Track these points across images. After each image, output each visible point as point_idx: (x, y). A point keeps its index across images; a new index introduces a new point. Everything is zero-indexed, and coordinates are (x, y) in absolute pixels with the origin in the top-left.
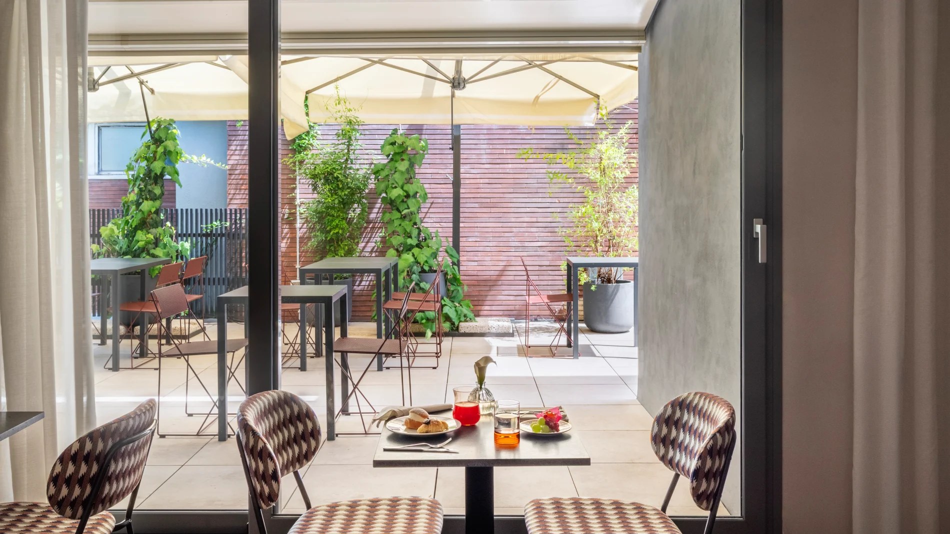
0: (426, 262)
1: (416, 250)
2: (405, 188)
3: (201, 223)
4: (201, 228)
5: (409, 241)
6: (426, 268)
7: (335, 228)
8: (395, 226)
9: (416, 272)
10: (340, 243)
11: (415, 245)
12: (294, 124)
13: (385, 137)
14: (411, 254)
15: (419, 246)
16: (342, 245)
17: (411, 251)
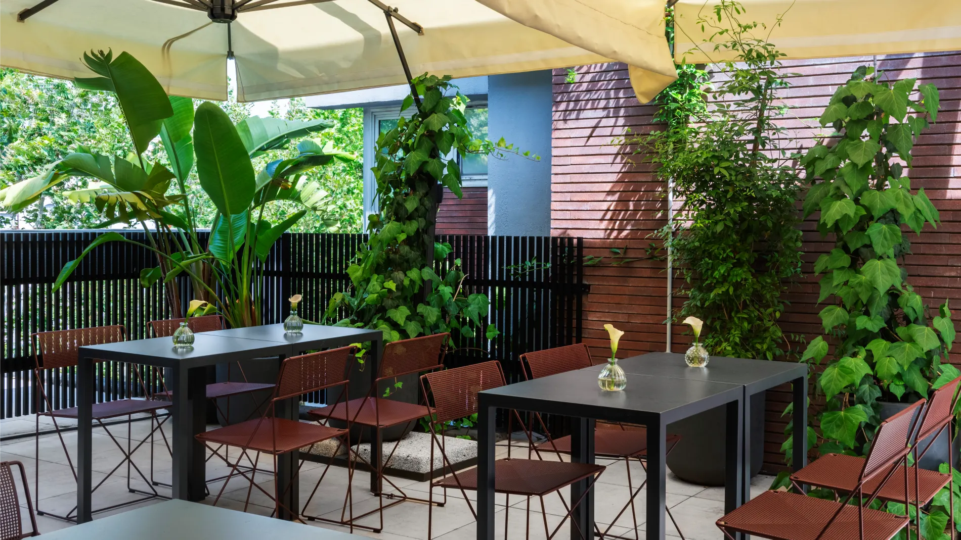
0: (899, 376)
1: (879, 346)
2: (865, 199)
3: (509, 263)
4: (508, 271)
5: (862, 322)
6: (898, 390)
7: (722, 283)
8: (835, 283)
9: (867, 398)
10: (733, 314)
11: (876, 330)
12: (650, 71)
13: (832, 90)
14: (863, 354)
15: (888, 334)
16: (736, 319)
17: (865, 346)
